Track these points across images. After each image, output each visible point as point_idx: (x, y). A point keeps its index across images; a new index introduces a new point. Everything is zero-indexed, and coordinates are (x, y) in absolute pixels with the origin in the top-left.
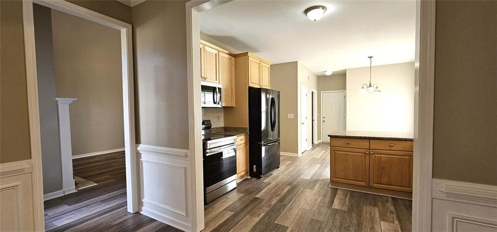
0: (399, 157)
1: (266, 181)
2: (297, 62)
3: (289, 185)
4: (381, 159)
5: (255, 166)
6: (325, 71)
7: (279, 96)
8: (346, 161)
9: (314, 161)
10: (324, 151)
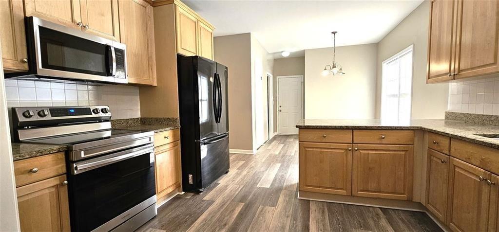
0: (391, 153)
1: (207, 197)
2: (250, 33)
3: (241, 201)
4: (368, 158)
5: (191, 176)
6: (282, 52)
7: (226, 72)
8: (321, 162)
9: (272, 160)
10: (282, 145)
